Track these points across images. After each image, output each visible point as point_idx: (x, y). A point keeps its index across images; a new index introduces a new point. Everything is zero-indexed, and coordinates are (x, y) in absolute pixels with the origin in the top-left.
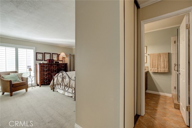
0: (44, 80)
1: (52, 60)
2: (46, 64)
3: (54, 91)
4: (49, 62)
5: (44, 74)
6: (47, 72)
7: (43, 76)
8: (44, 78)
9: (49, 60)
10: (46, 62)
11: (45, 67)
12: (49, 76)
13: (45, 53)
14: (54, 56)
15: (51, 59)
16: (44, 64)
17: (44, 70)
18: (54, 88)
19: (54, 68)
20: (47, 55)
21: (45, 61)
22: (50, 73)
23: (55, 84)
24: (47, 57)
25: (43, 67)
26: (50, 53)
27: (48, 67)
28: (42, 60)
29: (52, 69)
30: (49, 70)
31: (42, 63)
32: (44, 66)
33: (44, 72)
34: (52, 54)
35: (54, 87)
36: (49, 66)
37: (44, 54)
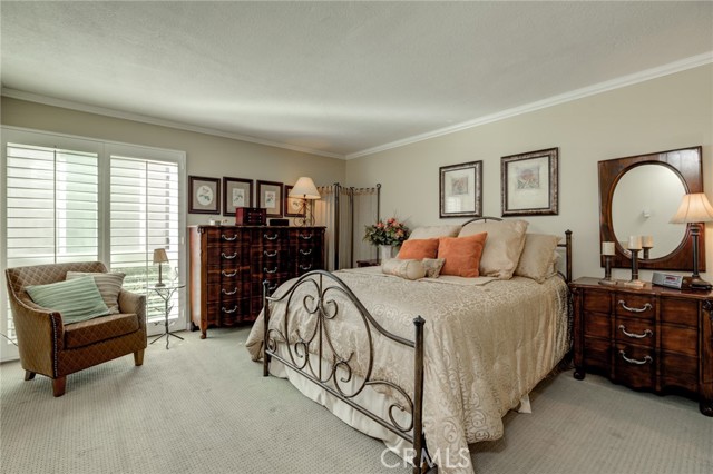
0: (222, 305)
1: (259, 210)
2: (233, 229)
3: (267, 373)
4: (246, 220)
5: (222, 276)
6: (233, 267)
7: (218, 286)
8: (222, 294)
9: (246, 210)
10: (231, 222)
11: (226, 245)
12: (246, 286)
13: (227, 179)
14: (267, 193)
15: (255, 206)
16: (222, 229)
17: (222, 259)
18: (268, 358)
19: (265, 249)
20: (234, 190)
21: (226, 214)
22: (247, 272)
23: (273, 335)
24: (239, 198)
25: (218, 245)
26: (250, 181)
27: (239, 245)
28: (216, 212)
29: (257, 254)
30: (243, 258)
31: (212, 223)
32: (222, 240)
33: (221, 268)
34: (260, 183)
35: (269, 352)
36: (243, 240)
37: (222, 185)
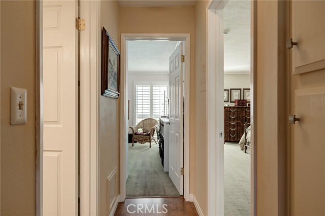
0: (230, 133)
1: (244, 100)
2: (234, 108)
3: (246, 153)
4: (238, 104)
5: (230, 124)
6: (234, 121)
7: (229, 127)
8: (230, 130)
9: (239, 101)
10: (233, 105)
11: (231, 113)
12: (239, 128)
13: (231, 89)
14: (247, 93)
15: (242, 99)
16: (230, 107)
17: (230, 118)
18: (246, 148)
19: (246, 115)
20: (234, 93)
21: (231, 102)
22: (240, 123)
23: (247, 141)
24: (236, 96)
25: (229, 113)
26: (240, 89)
27: (236, 113)
28: (228, 101)
29: (243, 116)
30: (237, 118)
31: (227, 106)
32: (230, 111)
33: (230, 121)
34: (244, 89)
35: (247, 146)
37: (230, 92)
